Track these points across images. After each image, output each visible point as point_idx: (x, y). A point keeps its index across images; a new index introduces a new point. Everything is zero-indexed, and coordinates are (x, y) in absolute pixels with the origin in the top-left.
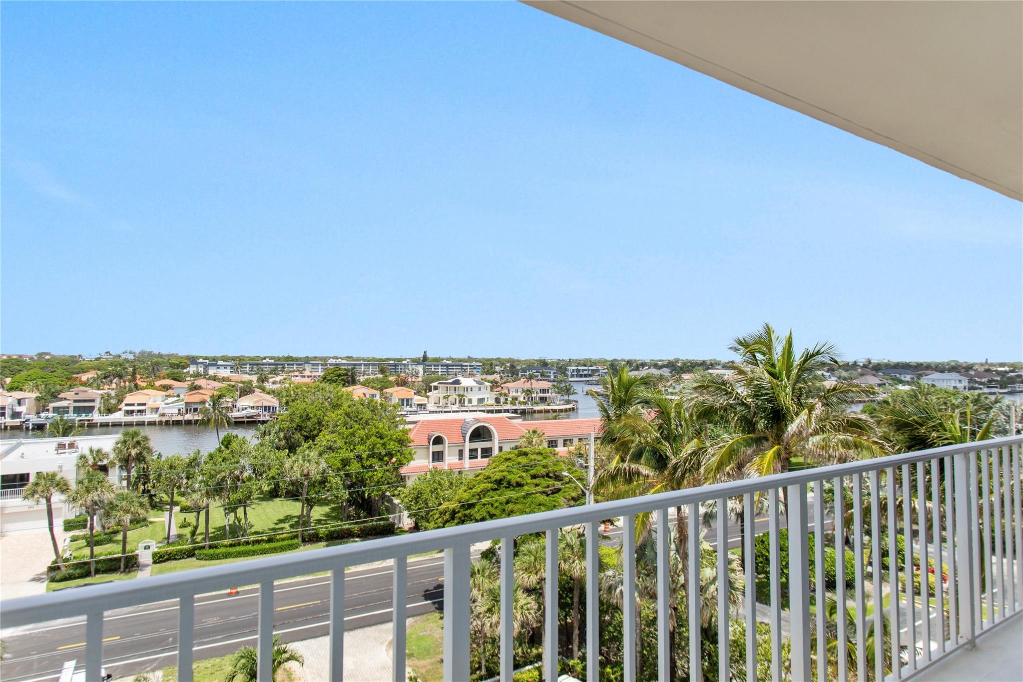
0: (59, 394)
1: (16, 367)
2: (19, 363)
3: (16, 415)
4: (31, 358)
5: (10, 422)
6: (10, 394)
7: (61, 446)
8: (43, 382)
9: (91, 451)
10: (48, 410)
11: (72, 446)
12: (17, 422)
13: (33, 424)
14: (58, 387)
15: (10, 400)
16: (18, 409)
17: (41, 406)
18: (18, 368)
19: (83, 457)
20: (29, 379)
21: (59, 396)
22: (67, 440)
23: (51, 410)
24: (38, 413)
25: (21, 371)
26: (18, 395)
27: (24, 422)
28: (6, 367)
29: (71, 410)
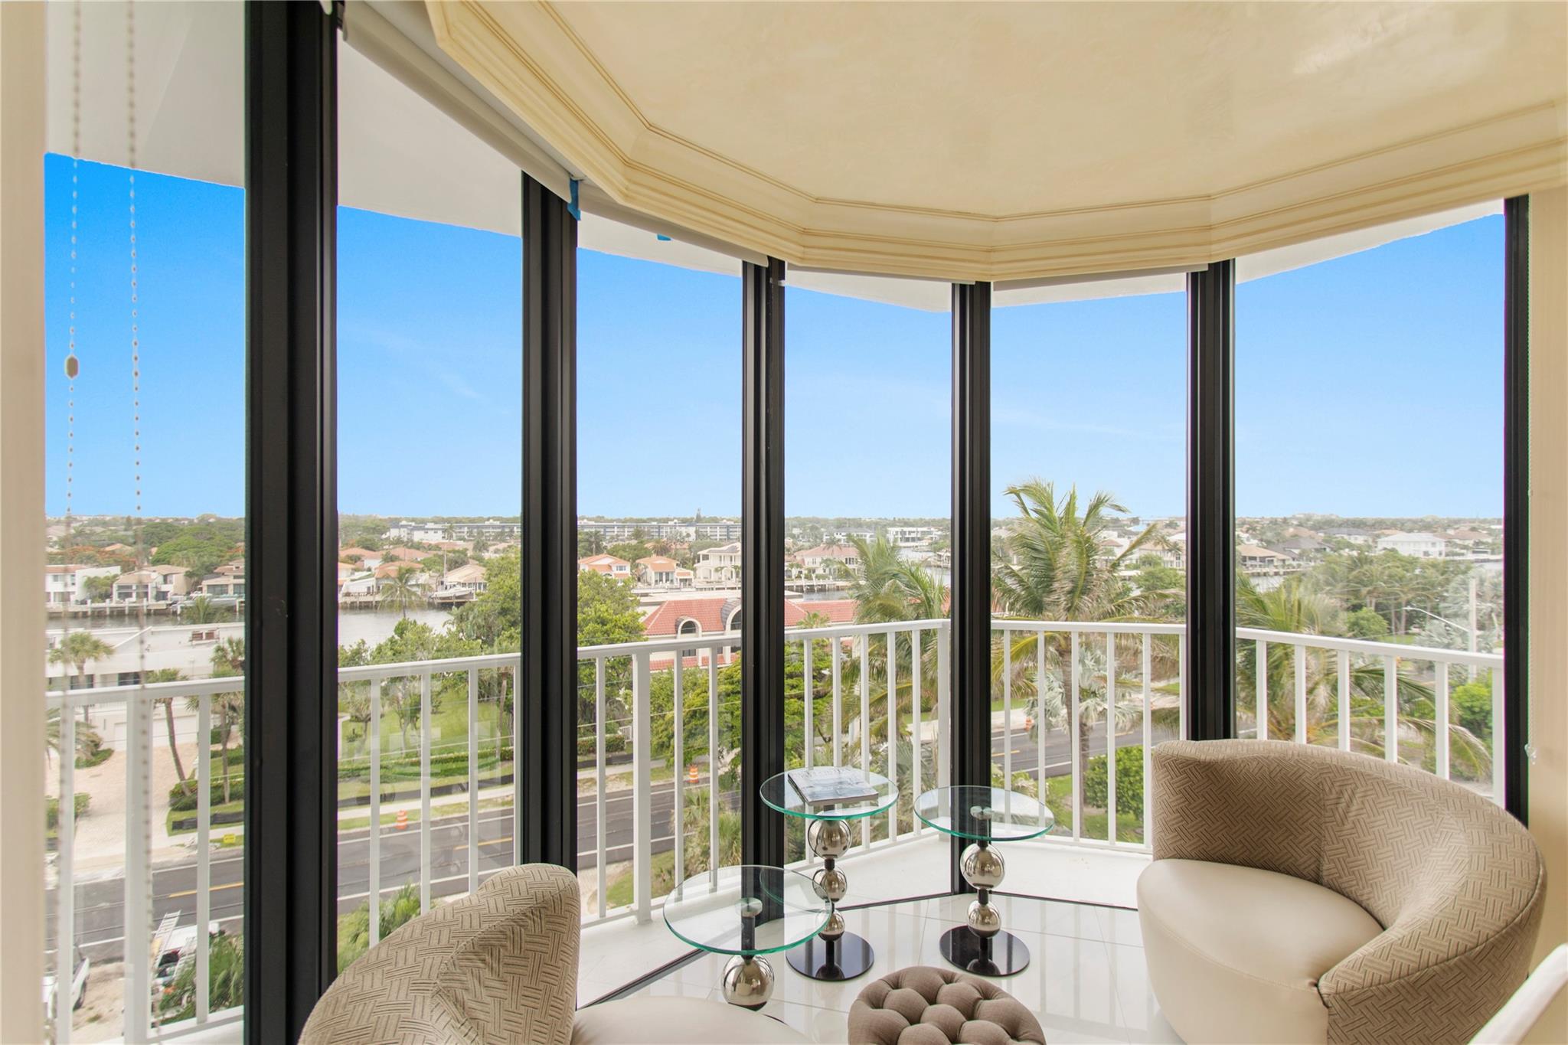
0: (216, 568)
1: (165, 533)
2: (169, 528)
3: (161, 595)
4: (191, 522)
5: (153, 605)
6: (154, 568)
7: (197, 636)
8: (196, 553)
9: (230, 642)
10: (201, 589)
11: (210, 635)
12: (163, 605)
13: (182, 608)
14: (214, 559)
15: (154, 575)
16: (164, 588)
17: (194, 580)
18: (169, 534)
19: (219, 649)
20: (178, 548)
21: (216, 571)
22: (204, 628)
23: (205, 589)
24: (188, 593)
25: (170, 538)
26: (164, 569)
27: (171, 605)
28: (153, 534)
29: (231, 589)
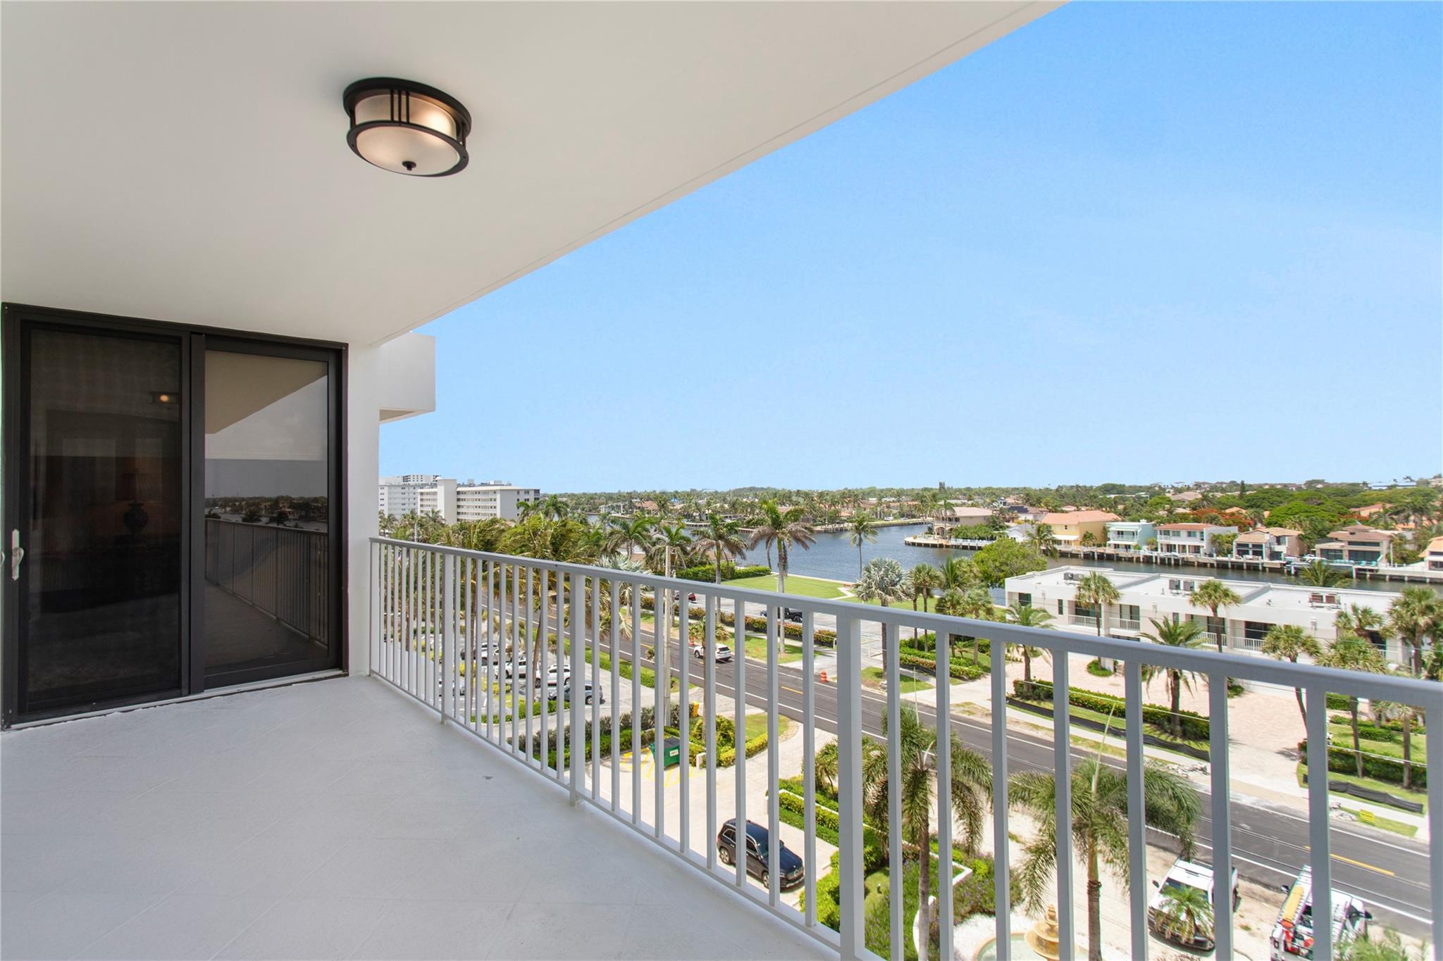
0: (1328, 533)
1: (1276, 498)
2: (1279, 494)
3: (1275, 555)
4: (1299, 488)
5: (1268, 563)
6: (1267, 530)
7: (1316, 598)
8: (1307, 517)
9: (1355, 609)
10: (1314, 553)
11: (1331, 599)
12: (1276, 564)
13: (1295, 568)
14: (1327, 524)
15: (1267, 537)
16: (1277, 548)
17: (1305, 545)
18: (1279, 499)
19: (1341, 615)
20: (1289, 512)
21: (1328, 536)
22: (1324, 592)
23: (1318, 552)
24: (1301, 555)
25: (1281, 502)
26: (1277, 531)
27: (1284, 565)
28: (1264, 498)
29: (1346, 554)
